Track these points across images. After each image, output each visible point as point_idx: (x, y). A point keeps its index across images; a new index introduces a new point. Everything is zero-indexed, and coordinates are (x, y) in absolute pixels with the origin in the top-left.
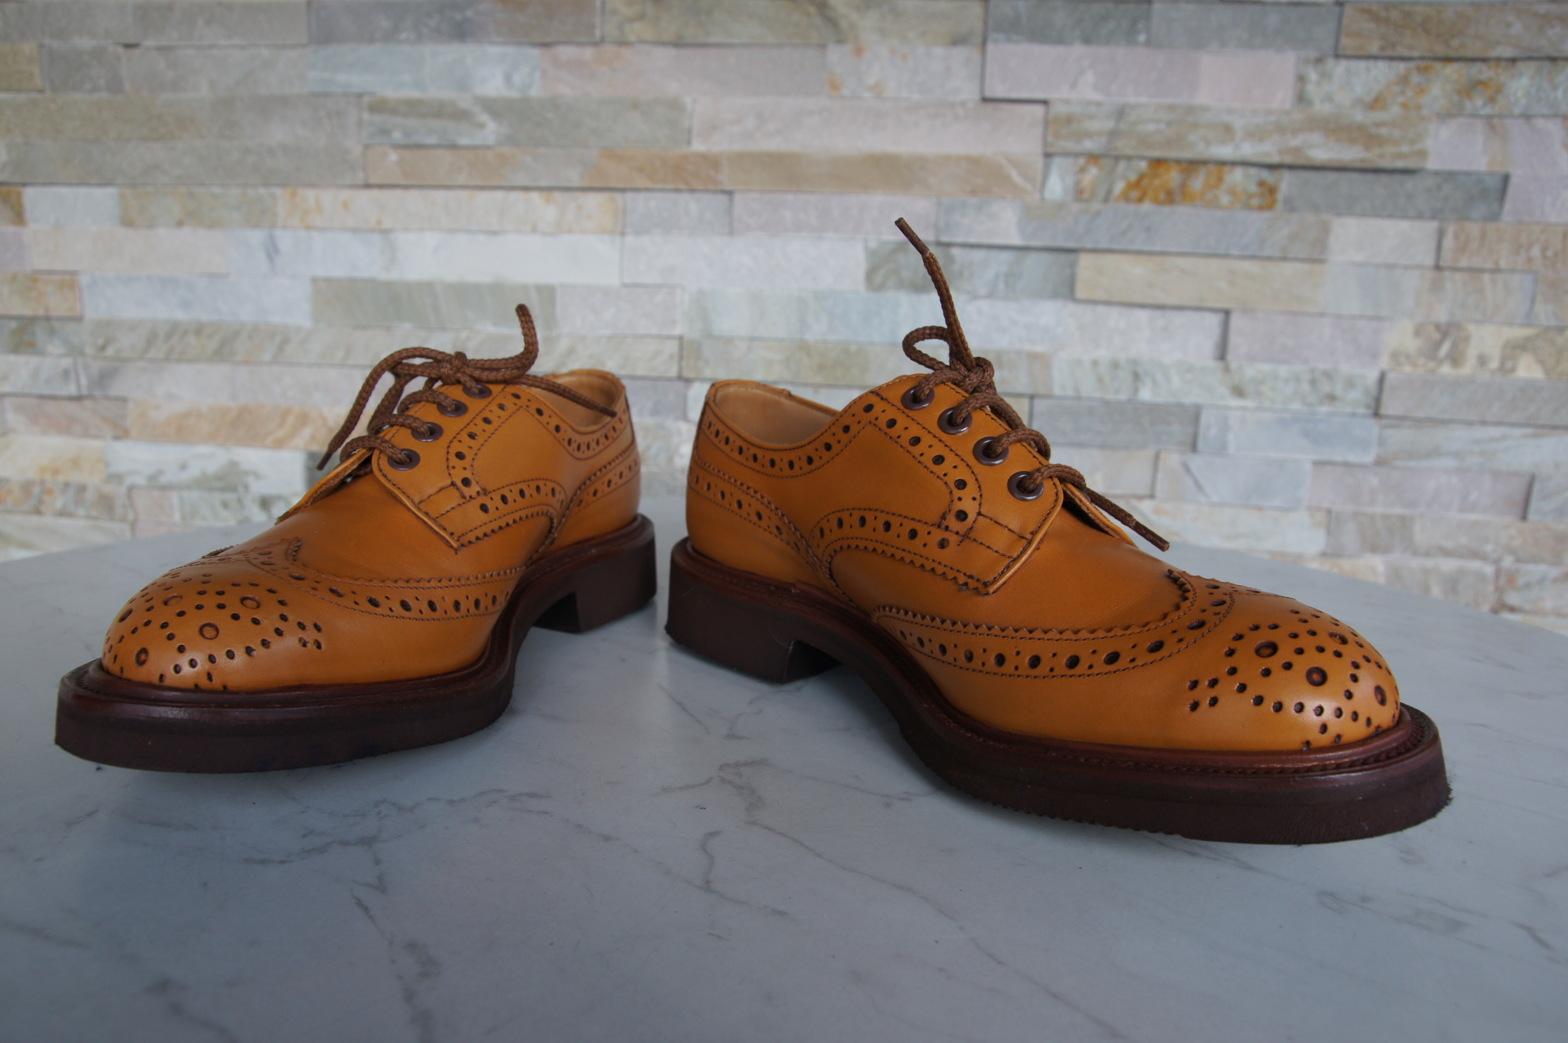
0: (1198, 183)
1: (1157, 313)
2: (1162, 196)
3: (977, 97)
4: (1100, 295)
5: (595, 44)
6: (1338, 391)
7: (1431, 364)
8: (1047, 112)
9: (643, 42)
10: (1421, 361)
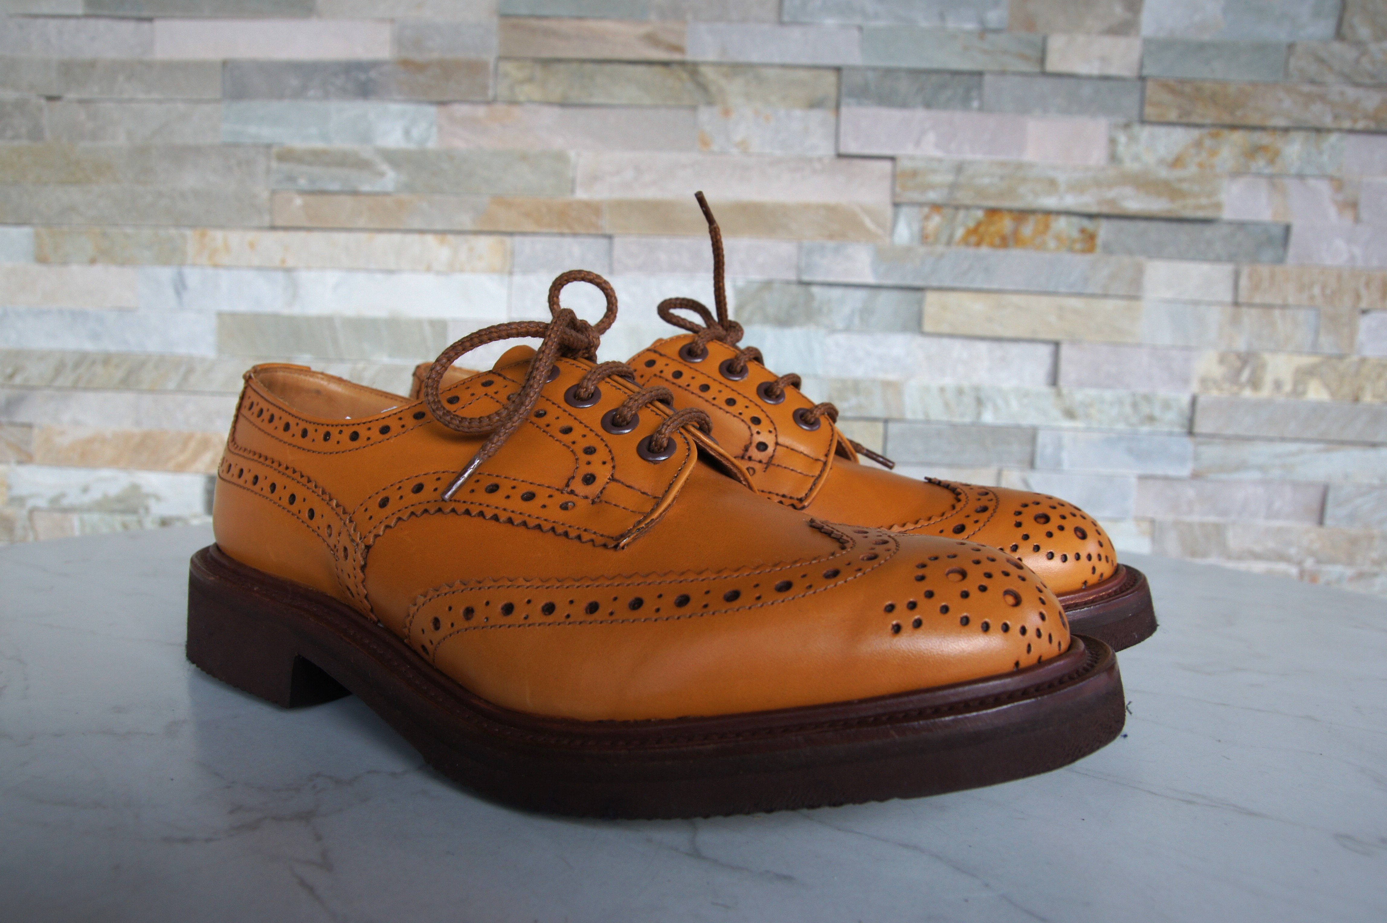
0: (1028, 229)
1: (995, 345)
2: (997, 241)
3: (832, 152)
4: (945, 328)
5: (488, 103)
6: (1157, 412)
7: (1235, 388)
8: (894, 167)
9: (531, 101)
10: (1226, 386)
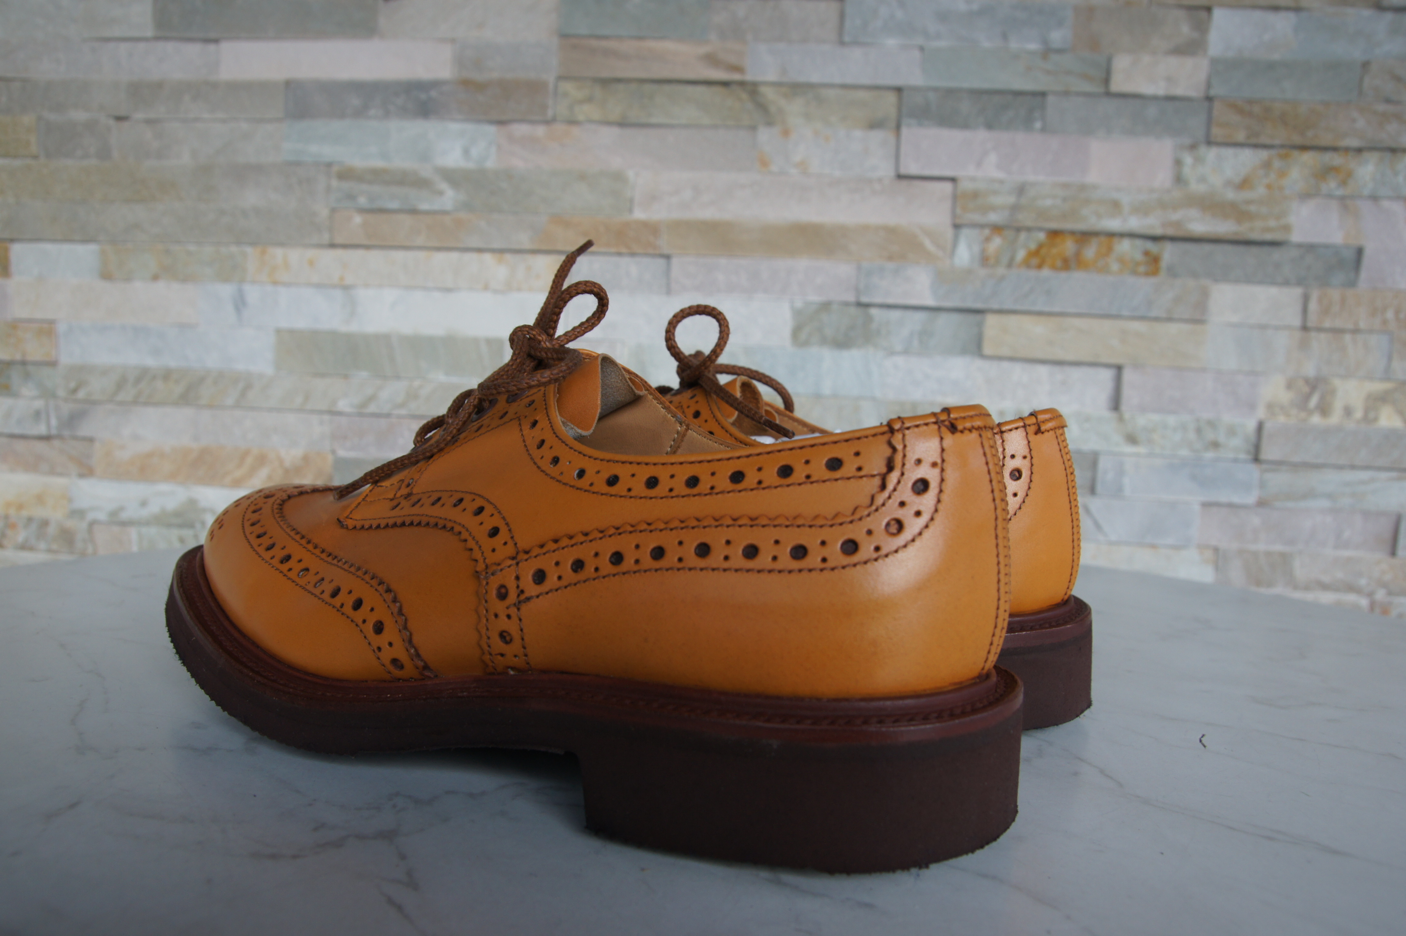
0: (1090, 252)
1: (1056, 369)
2: (1059, 263)
3: (892, 173)
4: (1005, 351)
5: (547, 122)
6: (1222, 438)
7: (1303, 415)
8: (955, 188)
9: (591, 121)
10: (1294, 412)
